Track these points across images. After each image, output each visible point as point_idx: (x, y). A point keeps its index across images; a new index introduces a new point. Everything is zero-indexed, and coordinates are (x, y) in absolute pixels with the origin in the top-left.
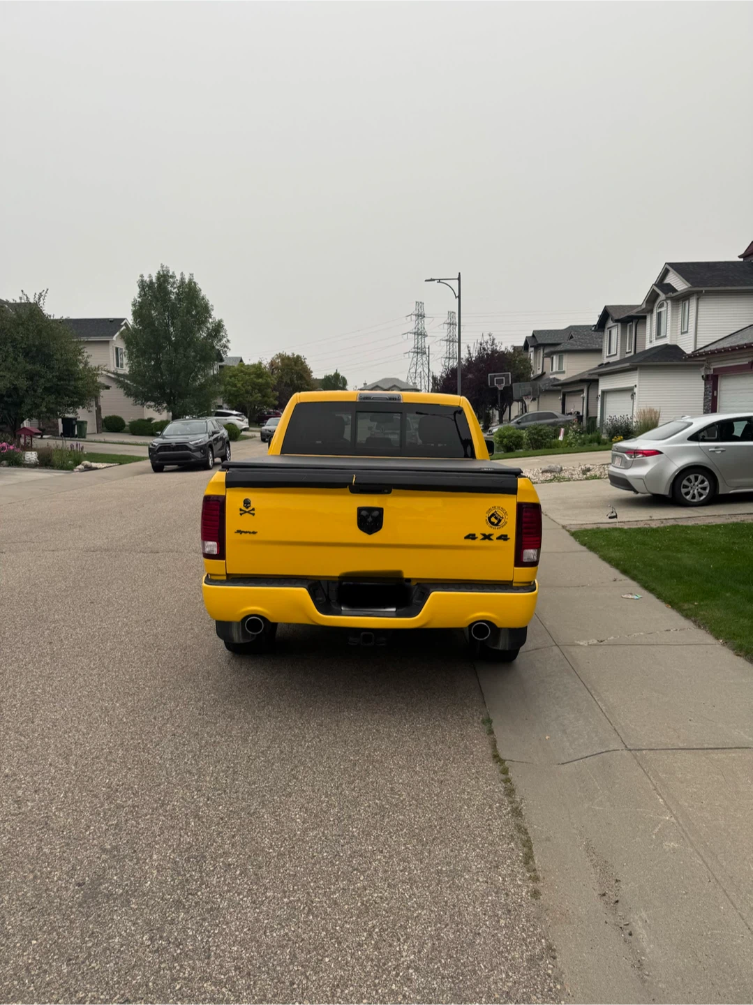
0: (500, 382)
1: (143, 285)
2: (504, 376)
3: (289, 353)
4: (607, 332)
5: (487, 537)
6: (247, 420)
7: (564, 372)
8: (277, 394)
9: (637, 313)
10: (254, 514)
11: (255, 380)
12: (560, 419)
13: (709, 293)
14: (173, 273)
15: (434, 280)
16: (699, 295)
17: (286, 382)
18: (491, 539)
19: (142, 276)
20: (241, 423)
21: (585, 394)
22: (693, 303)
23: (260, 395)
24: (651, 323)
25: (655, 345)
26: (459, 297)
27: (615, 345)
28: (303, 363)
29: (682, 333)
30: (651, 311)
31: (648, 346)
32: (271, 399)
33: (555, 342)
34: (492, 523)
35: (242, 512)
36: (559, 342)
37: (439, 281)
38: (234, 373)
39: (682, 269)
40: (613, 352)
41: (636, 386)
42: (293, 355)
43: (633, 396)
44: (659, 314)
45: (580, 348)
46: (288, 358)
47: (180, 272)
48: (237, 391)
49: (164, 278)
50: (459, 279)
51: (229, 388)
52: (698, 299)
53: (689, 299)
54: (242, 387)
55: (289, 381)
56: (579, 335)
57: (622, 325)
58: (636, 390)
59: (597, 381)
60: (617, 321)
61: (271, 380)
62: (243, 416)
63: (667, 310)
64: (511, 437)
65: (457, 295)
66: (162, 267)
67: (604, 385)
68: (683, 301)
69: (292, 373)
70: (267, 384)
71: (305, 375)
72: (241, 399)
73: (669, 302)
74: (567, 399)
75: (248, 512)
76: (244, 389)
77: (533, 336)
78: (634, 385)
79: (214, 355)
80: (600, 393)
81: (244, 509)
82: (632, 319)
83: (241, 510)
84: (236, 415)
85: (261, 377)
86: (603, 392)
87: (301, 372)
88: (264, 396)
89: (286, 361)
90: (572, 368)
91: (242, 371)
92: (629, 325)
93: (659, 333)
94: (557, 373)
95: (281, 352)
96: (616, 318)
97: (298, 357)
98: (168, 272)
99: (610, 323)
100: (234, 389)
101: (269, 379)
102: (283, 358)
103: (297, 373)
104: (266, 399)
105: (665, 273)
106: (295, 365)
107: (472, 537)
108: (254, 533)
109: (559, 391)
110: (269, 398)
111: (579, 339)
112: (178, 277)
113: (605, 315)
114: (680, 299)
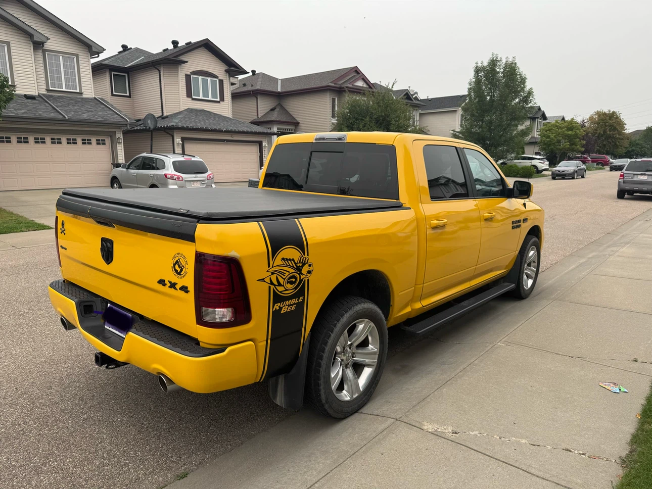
1: (477, 70)
3: (606, 111)
5: (173, 285)
6: (548, 163)
8: (584, 142)
10: (65, 234)
11: (566, 132)
14: (501, 58)
17: (600, 133)
18: (175, 289)
19: (477, 63)
20: (542, 165)
23: (568, 143)
28: (617, 117)
32: (578, 146)
34: (176, 271)
35: (61, 231)
38: (550, 128)
42: (609, 111)
46: (605, 114)
47: (506, 57)
48: (550, 141)
49: (493, 63)
51: (544, 139)
54: (554, 138)
55: (602, 133)
61: (580, 132)
62: (545, 160)
66: (493, 55)
69: (606, 126)
70: (576, 136)
71: (618, 127)
72: (553, 147)
76: (556, 139)
79: (539, 115)
83: (61, 229)
84: (539, 159)
85: (572, 130)
87: (615, 125)
88: (571, 145)
89: (602, 117)
91: (557, 126)
95: (599, 110)
97: (614, 112)
98: (497, 58)
100: (548, 140)
101: (578, 131)
102: (599, 114)
103: (611, 126)
104: (574, 146)
106: (610, 119)
107: (162, 282)
110: (576, 146)
112: (504, 61)
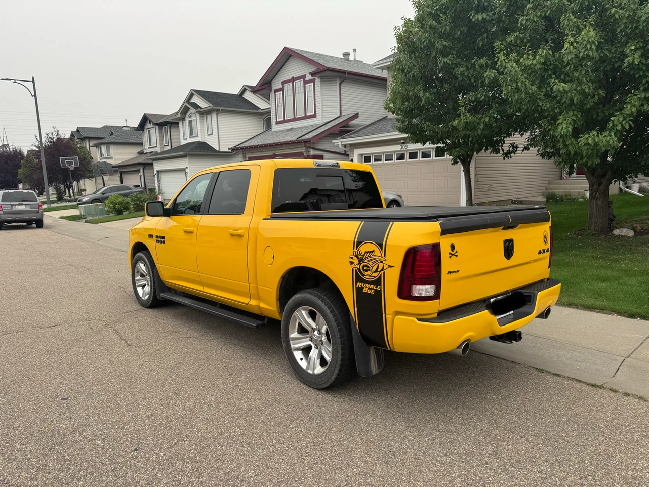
0: (70, 163)
2: (73, 159)
4: (146, 132)
7: (111, 158)
9: (172, 120)
10: (457, 256)
12: (134, 190)
13: (224, 111)
15: (10, 80)
16: (218, 111)
18: (545, 252)
21: (142, 173)
22: (214, 116)
24: (184, 128)
25: (189, 142)
26: (35, 96)
27: (154, 141)
29: (208, 135)
30: (183, 119)
31: (183, 142)
33: (100, 136)
35: (451, 255)
36: (103, 137)
37: (15, 81)
39: (204, 94)
40: (154, 145)
41: (187, 167)
43: (186, 173)
44: (190, 122)
45: (121, 141)
50: (33, 81)
52: (217, 114)
53: (211, 114)
56: (118, 132)
57: (159, 127)
58: (187, 170)
59: (152, 164)
60: (156, 124)
63: (196, 119)
64: (122, 204)
65: (33, 94)
67: (158, 166)
68: (207, 114)
73: (197, 114)
74: (124, 176)
75: (454, 255)
77: (78, 131)
78: (185, 167)
80: (155, 172)
81: (452, 252)
82: (167, 124)
83: (450, 253)
86: (158, 172)
90: (119, 156)
92: (163, 127)
93: (191, 133)
94: (106, 158)
96: (155, 122)
99: (149, 125)
105: (191, 96)
107: (540, 252)
108: (458, 271)
109: (116, 171)
111: (119, 135)
113: (145, 119)
114: (204, 113)
